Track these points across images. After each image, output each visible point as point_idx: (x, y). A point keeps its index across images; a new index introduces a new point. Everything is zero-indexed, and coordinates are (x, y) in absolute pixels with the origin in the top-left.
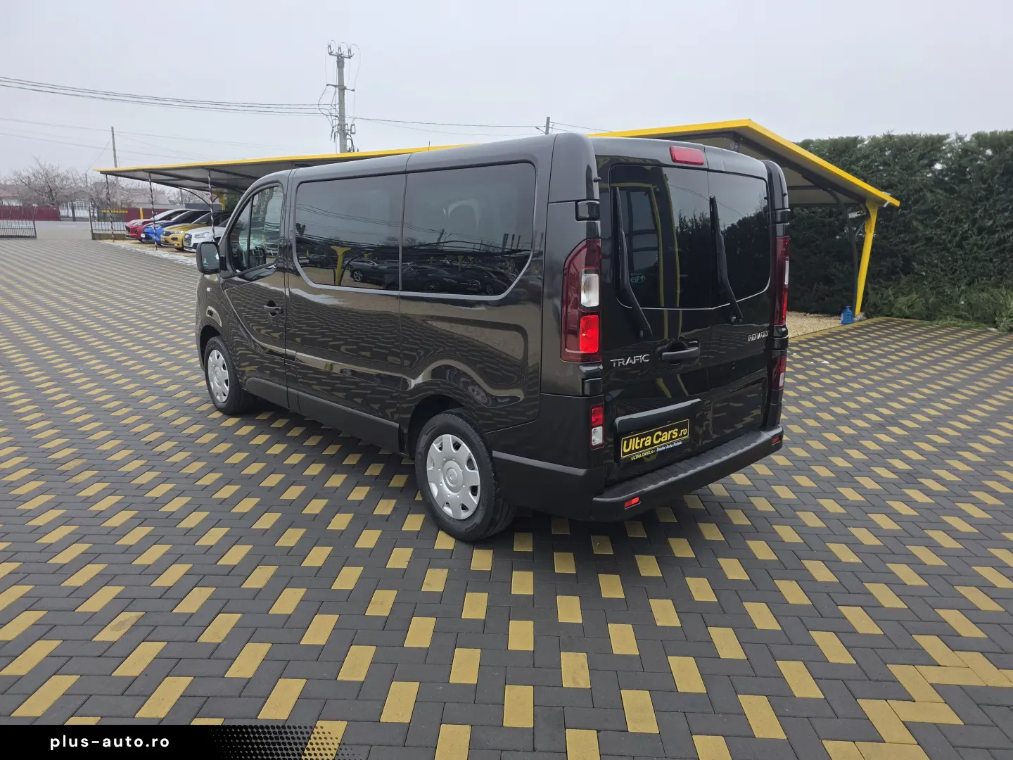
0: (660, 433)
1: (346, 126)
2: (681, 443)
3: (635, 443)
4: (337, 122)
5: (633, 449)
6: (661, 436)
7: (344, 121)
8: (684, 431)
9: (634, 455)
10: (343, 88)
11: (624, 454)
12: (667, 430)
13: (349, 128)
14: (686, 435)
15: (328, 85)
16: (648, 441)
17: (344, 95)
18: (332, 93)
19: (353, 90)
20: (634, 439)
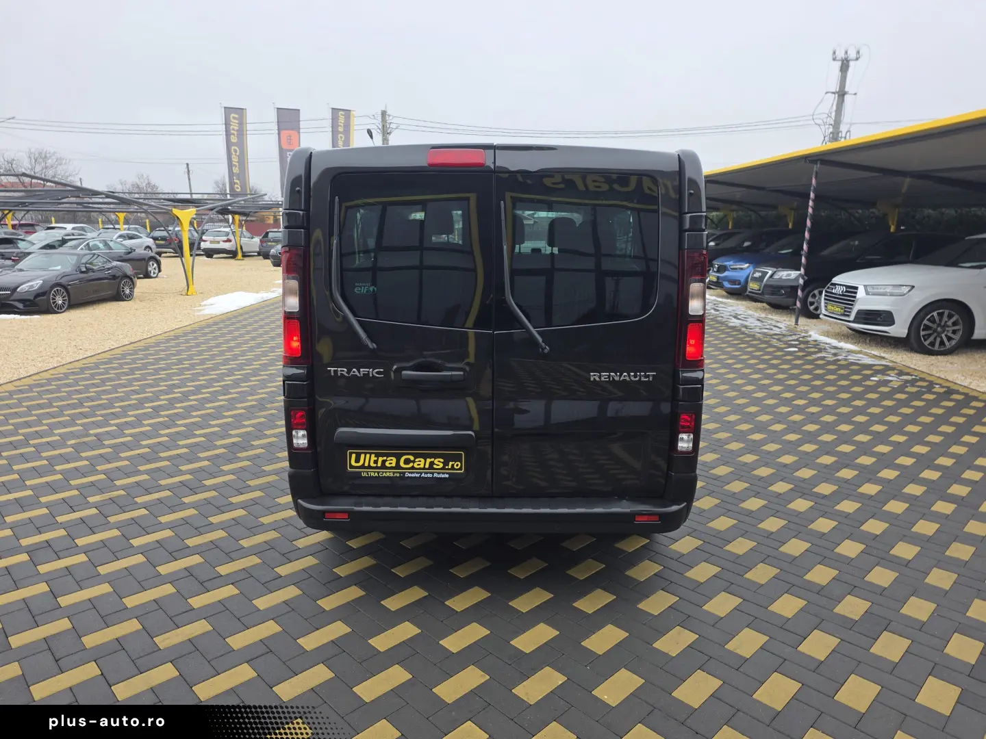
0: (412, 458)
1: (840, 134)
2: (447, 476)
3: (368, 459)
4: (831, 130)
5: (366, 465)
6: (414, 462)
7: (839, 128)
8: (457, 465)
9: (367, 472)
10: (843, 93)
11: (352, 467)
12: (425, 457)
13: (843, 135)
14: (460, 469)
15: (827, 93)
16: (391, 462)
17: (843, 101)
18: (832, 100)
19: (855, 94)
20: (368, 456)
